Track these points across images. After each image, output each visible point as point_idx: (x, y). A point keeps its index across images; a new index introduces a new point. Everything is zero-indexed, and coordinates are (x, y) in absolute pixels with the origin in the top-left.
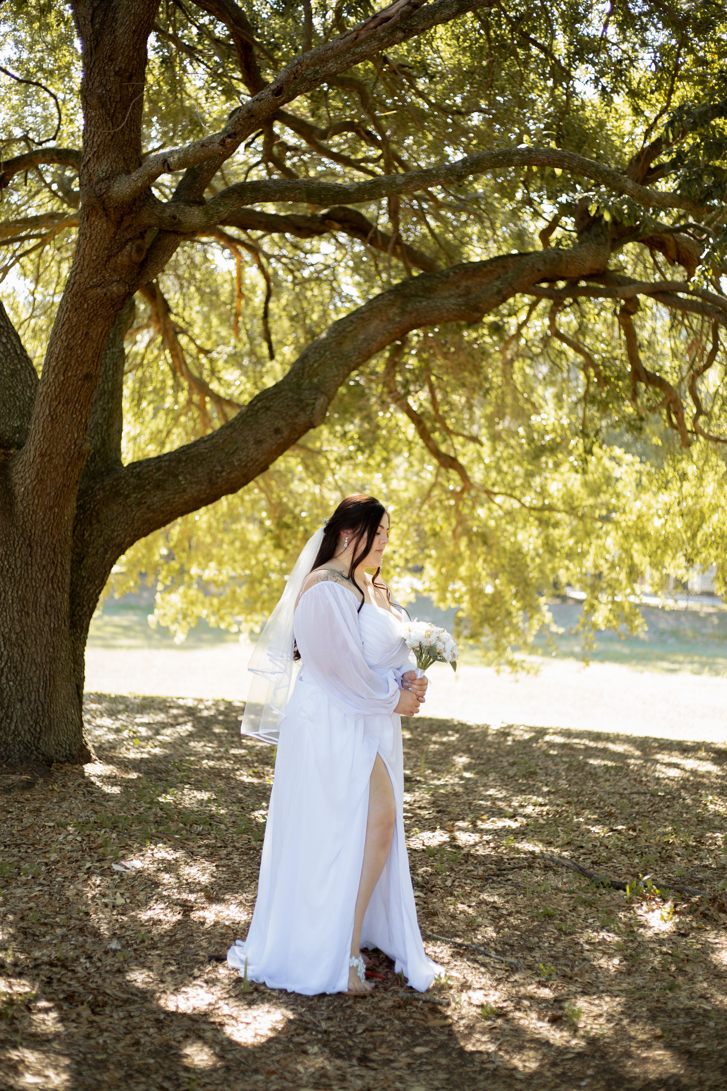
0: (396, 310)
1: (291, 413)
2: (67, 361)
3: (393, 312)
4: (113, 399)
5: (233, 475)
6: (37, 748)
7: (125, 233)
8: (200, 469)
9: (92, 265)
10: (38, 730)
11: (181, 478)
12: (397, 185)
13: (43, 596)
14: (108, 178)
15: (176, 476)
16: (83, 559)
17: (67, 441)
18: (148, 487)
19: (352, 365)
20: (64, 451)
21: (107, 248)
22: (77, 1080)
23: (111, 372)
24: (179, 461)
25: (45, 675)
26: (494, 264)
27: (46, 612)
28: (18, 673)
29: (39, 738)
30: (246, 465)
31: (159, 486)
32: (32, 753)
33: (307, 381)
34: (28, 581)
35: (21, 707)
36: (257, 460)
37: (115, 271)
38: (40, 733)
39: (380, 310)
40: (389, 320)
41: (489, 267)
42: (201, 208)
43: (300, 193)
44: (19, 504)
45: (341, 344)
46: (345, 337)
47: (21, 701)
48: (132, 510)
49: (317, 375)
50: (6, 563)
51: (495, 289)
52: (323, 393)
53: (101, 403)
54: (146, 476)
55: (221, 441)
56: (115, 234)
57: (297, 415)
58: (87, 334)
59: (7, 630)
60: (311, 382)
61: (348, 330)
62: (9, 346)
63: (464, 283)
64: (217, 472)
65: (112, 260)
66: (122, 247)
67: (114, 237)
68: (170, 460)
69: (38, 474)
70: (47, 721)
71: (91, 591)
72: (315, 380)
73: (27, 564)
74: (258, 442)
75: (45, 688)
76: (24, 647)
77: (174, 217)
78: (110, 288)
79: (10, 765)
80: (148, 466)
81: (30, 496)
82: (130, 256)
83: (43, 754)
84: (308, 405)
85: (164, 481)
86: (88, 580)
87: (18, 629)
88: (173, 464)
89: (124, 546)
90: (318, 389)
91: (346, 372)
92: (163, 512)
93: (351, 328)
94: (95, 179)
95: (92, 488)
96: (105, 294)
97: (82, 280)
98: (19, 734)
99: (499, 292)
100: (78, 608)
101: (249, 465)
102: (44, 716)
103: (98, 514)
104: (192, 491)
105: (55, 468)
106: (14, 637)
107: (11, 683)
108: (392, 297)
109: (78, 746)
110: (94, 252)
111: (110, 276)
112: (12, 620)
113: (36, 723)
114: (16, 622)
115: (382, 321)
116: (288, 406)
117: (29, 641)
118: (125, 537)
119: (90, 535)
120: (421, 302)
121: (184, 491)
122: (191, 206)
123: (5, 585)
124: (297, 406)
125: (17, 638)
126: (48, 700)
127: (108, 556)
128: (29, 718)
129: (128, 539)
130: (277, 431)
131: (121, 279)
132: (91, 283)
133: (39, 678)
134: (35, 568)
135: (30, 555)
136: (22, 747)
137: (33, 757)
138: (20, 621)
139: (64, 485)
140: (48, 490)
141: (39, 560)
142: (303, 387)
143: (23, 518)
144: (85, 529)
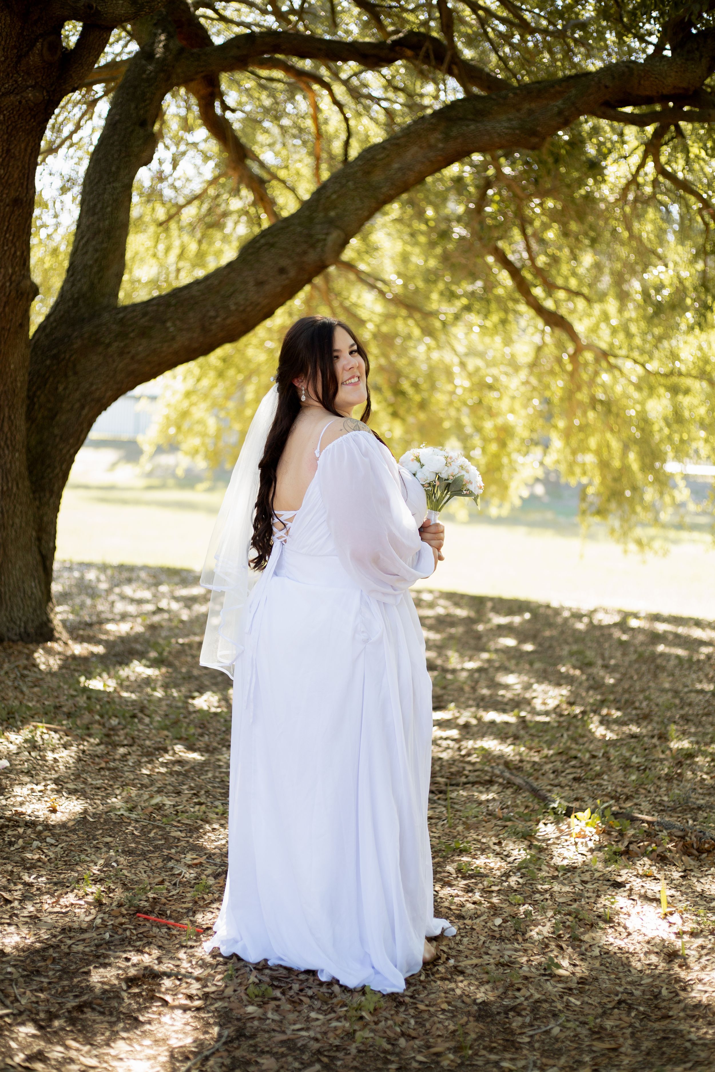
0: (438, 135)
1: (298, 250)
3: (435, 137)
5: (229, 321)
7: (35, 28)
8: (191, 314)
11: (169, 324)
15: (164, 322)
16: (56, 415)
18: (132, 335)
21: (15, 47)
23: (109, 209)
24: (168, 305)
26: (564, 84)
30: (244, 311)
31: (144, 333)
33: (321, 215)
36: (258, 304)
37: (28, 74)
39: (419, 136)
40: (430, 147)
45: (369, 173)
46: (375, 166)
48: (114, 361)
49: (336, 207)
51: (556, 109)
52: (338, 227)
53: (94, 243)
54: (130, 322)
55: (216, 282)
56: (22, 29)
57: (305, 253)
58: (8, 151)
60: (325, 215)
61: (378, 157)
63: (526, 106)
64: (210, 318)
65: (24, 61)
66: (31, 46)
67: (21, 33)
68: (158, 305)
71: (64, 451)
72: (332, 214)
74: (260, 283)
77: (90, 7)
78: (24, 94)
82: (41, 55)
84: (318, 241)
85: (151, 328)
86: (61, 439)
88: (162, 308)
89: (104, 401)
90: (331, 223)
91: (374, 205)
92: (149, 363)
93: (382, 155)
96: (20, 102)
99: (560, 113)
101: (249, 309)
103: (75, 366)
104: (183, 339)
108: (434, 121)
109: (36, 623)
111: (23, 80)
115: (421, 147)
116: (295, 242)
119: (65, 389)
120: (468, 126)
121: (173, 338)
124: (306, 242)
127: (85, 411)
129: (109, 393)
130: (282, 271)
131: (37, 83)
132: (3, 90)
139: (3, 328)
142: (316, 221)
144: (58, 382)
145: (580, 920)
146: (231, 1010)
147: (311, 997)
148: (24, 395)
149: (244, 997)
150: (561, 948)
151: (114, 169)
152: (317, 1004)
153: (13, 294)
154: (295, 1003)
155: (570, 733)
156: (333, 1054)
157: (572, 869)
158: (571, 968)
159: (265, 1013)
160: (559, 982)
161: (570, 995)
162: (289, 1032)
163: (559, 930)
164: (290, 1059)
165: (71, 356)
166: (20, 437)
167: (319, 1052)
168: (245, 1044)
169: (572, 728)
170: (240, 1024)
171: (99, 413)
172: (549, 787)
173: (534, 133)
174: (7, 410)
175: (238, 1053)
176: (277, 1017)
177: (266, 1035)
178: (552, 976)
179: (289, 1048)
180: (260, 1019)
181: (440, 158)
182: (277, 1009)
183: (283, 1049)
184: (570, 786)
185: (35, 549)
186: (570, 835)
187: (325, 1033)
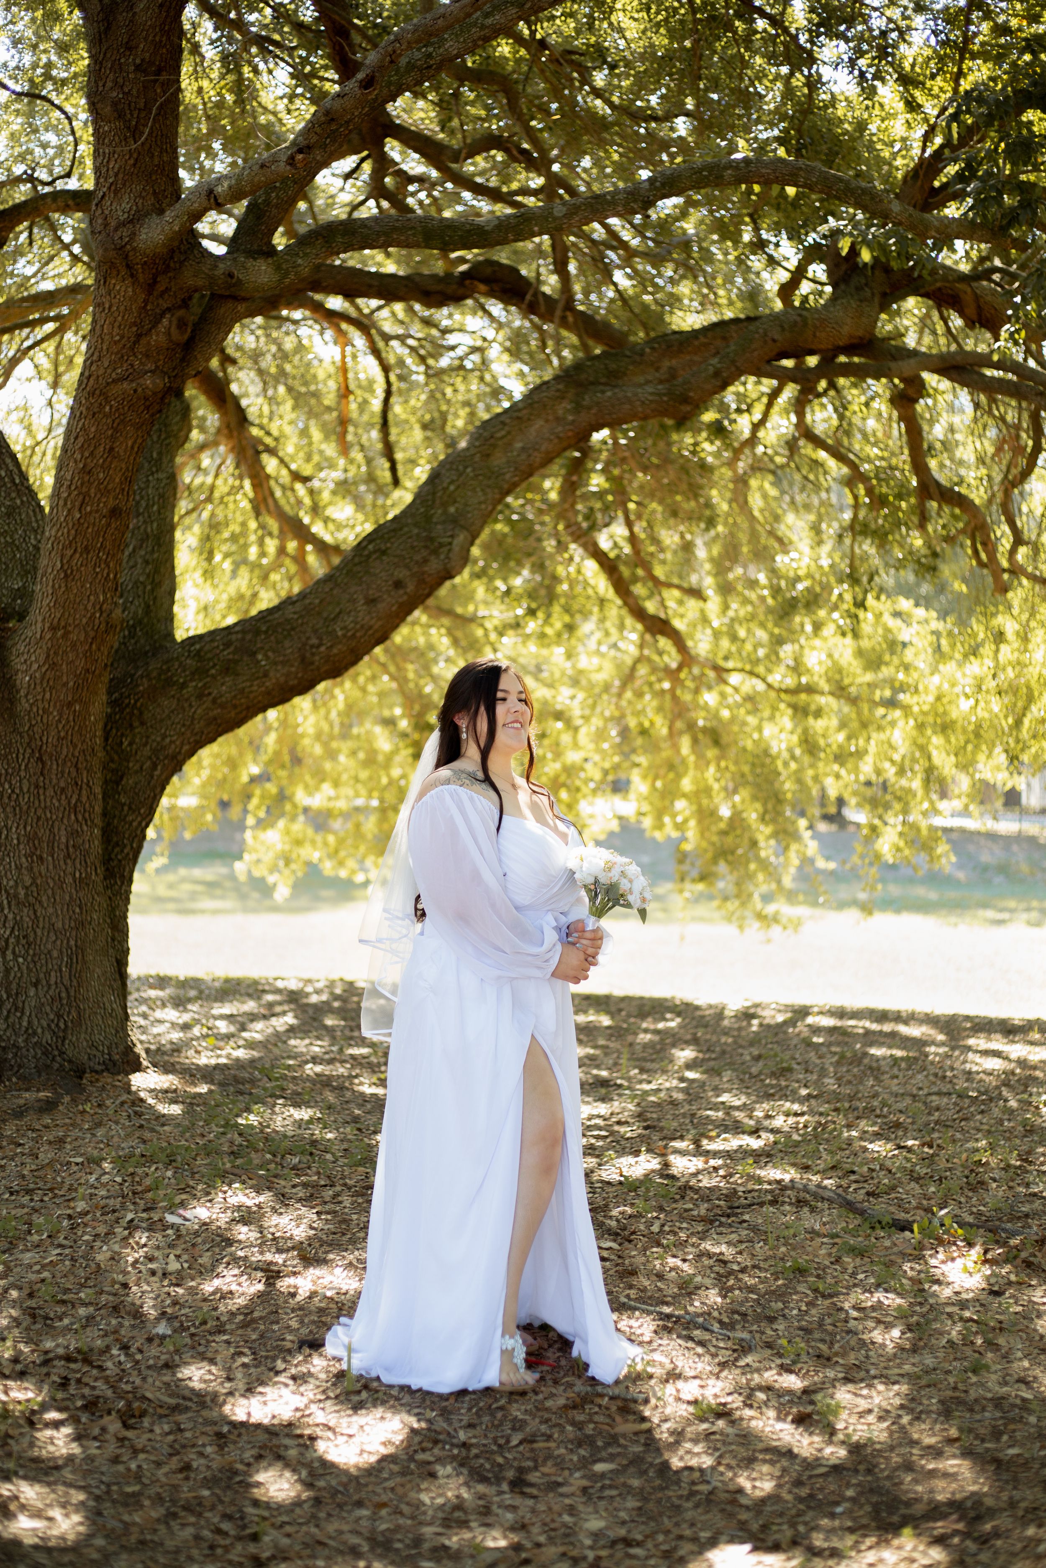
0: (566, 405)
1: (418, 557)
2: (84, 490)
3: (563, 407)
4: (160, 546)
5: (335, 651)
6: (61, 1053)
7: (161, 301)
8: (287, 643)
9: (115, 349)
10: (62, 1025)
11: (260, 657)
12: (555, 219)
13: (63, 832)
14: (131, 222)
15: (254, 654)
16: (122, 778)
17: (89, 607)
18: (213, 671)
19: (506, 486)
20: (84, 621)
21: (134, 324)
22: (94, 1523)
24: (257, 632)
25: (69, 947)
26: (710, 334)
27: (68, 856)
28: (29, 945)
29: (64, 1039)
30: (354, 635)
31: (228, 669)
32: (53, 1060)
33: (440, 511)
34: (39, 812)
35: (37, 994)
36: (371, 627)
37: (147, 356)
38: (64, 1031)
39: (545, 406)
40: (557, 419)
41: (703, 339)
42: (270, 260)
43: (414, 235)
44: (23, 701)
45: (488, 455)
46: (494, 446)
47: (35, 985)
48: (191, 706)
49: (455, 502)
51: (711, 370)
52: (463, 527)
53: (143, 553)
54: (209, 655)
55: (317, 601)
56: (146, 302)
57: (426, 561)
58: (112, 449)
59: (11, 883)
60: (445, 512)
61: (499, 435)
63: (666, 363)
64: (312, 646)
65: (144, 341)
66: (157, 321)
67: (144, 307)
68: (243, 632)
69: (48, 656)
70: (74, 1014)
71: (135, 824)
72: (452, 510)
73: (37, 787)
74: (371, 602)
75: (70, 966)
76: (37, 906)
77: (231, 275)
78: (141, 381)
79: (22, 1078)
80: (212, 641)
81: (39, 689)
82: (168, 333)
83: (70, 1061)
84: (441, 545)
85: (236, 662)
86: (130, 808)
87: (28, 881)
88: (249, 637)
89: (180, 758)
90: (455, 522)
91: (497, 496)
92: (235, 707)
93: (503, 433)
94: (113, 224)
95: (132, 676)
96: (135, 391)
97: (101, 372)
98: (35, 1033)
99: (717, 374)
100: (117, 849)
101: (358, 634)
102: (70, 1006)
103: (141, 713)
104: (277, 676)
105: (74, 646)
106: (22, 892)
107: (21, 960)
108: (561, 387)
109: (121, 1048)
110: (116, 330)
111: (141, 363)
112: (19, 868)
113: (59, 1016)
114: (24, 872)
115: (547, 421)
116: (413, 547)
117: (44, 899)
118: (182, 744)
119: (130, 744)
120: (603, 392)
121: (266, 675)
122: (255, 259)
123: (7, 817)
124: (426, 547)
125: (26, 895)
126: (75, 983)
127: (157, 773)
128: (48, 1009)
129: (186, 747)
130: (398, 584)
131: (157, 367)
132: (114, 375)
133: (61, 952)
134: (50, 792)
135: (42, 774)
136: (39, 1052)
137: (56, 1066)
138: (30, 869)
139: (88, 671)
140: (65, 679)
141: (54, 781)
142: (435, 520)
143: (29, 720)
144: (122, 735)
165: (136, 701)
166: (97, 807)
173: (685, 400)
174: (85, 774)
185: (110, 952)
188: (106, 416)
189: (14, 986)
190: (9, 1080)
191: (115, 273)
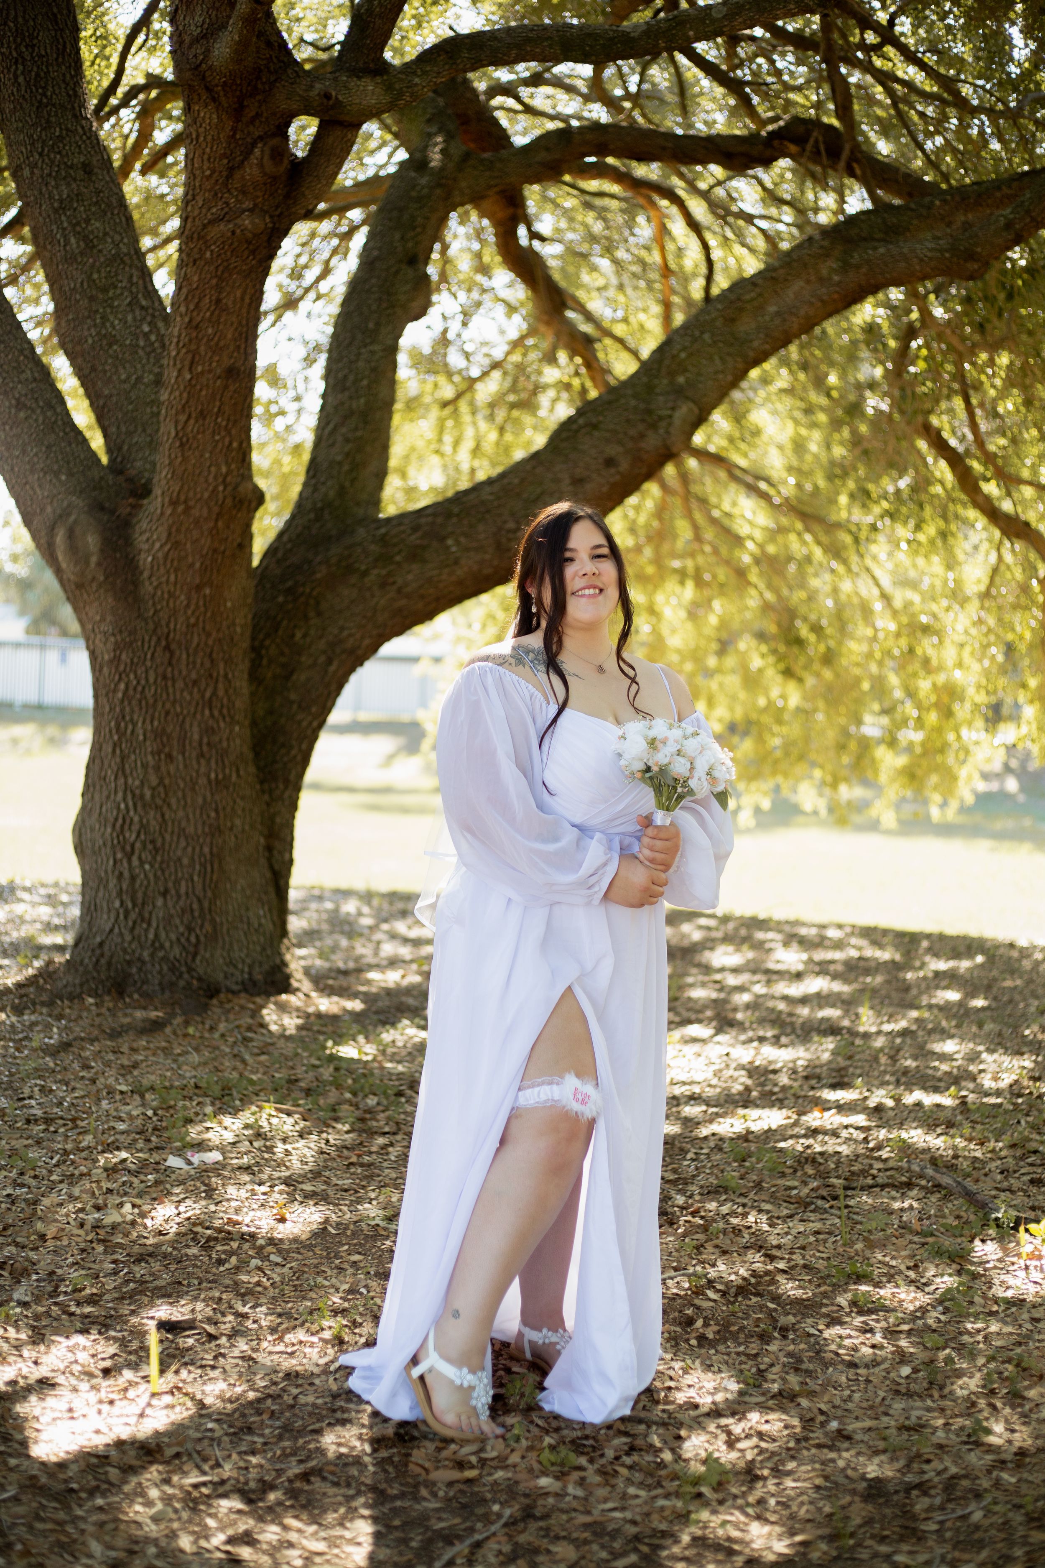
0: (832, 263)
1: (632, 432)
2: (193, 347)
3: (828, 266)
6: (190, 970)
7: (251, 128)
8: (481, 527)
9: (207, 185)
10: (193, 939)
11: (450, 542)
13: (196, 729)
14: (204, 36)
15: (443, 539)
16: (292, 673)
17: (211, 478)
18: (398, 558)
19: (751, 354)
20: (206, 495)
21: (224, 156)
23: (365, 382)
24: (449, 515)
25: (202, 854)
26: (1015, 185)
27: (202, 755)
28: (156, 850)
29: (195, 954)
31: (415, 555)
32: (180, 976)
33: (665, 381)
34: (168, 706)
35: (165, 904)
37: (244, 193)
38: (196, 946)
39: (805, 265)
40: (821, 280)
41: (1005, 190)
42: (378, 79)
44: (147, 583)
45: (733, 320)
46: (741, 310)
47: (165, 893)
48: (373, 596)
49: (686, 370)
50: (132, 676)
51: (1002, 221)
52: (688, 399)
54: (395, 540)
55: (516, 481)
56: (234, 130)
57: (642, 436)
58: (218, 301)
59: (137, 783)
60: (671, 382)
61: (747, 297)
62: (153, 338)
63: (960, 218)
64: (509, 531)
65: (237, 175)
66: (248, 153)
67: (233, 136)
68: (435, 515)
69: (170, 534)
70: (208, 927)
71: (304, 724)
72: (681, 380)
73: (165, 678)
74: (578, 481)
75: (203, 874)
76: (165, 809)
77: (327, 96)
78: (239, 221)
79: (145, 995)
81: (162, 570)
82: (261, 165)
83: (200, 979)
84: (661, 418)
85: (424, 548)
86: (300, 707)
87: (154, 781)
88: (439, 520)
89: (360, 652)
90: (679, 392)
91: (741, 366)
92: (422, 597)
93: (753, 295)
94: (187, 39)
96: (233, 233)
97: (196, 212)
98: (162, 947)
99: (1009, 226)
100: (283, 751)
102: (204, 919)
103: (318, 603)
104: (469, 563)
105: (197, 522)
106: (148, 794)
107: (147, 867)
108: (826, 243)
109: (266, 967)
110: (206, 165)
111: (238, 201)
112: (145, 766)
113: (190, 929)
114: (151, 771)
115: (808, 282)
116: (628, 421)
117: (173, 801)
119: (304, 636)
120: (875, 249)
121: (456, 562)
122: (359, 78)
123: (132, 711)
124: (643, 421)
125: (153, 796)
126: (209, 894)
127: (332, 668)
128: (178, 921)
129: (367, 642)
130: (610, 462)
131: (255, 205)
132: (209, 216)
133: (192, 859)
134: (180, 684)
135: (170, 664)
136: (165, 968)
137: (182, 983)
138: (157, 768)
139: (215, 551)
140: (190, 560)
141: (184, 673)
142: (658, 390)
143: (154, 604)
144: (295, 627)
145: (1024, 1370)
146: (517, 1482)
147: (630, 1468)
148: (246, 644)
149: (536, 1466)
150: (994, 1407)
151: (371, 325)
152: (638, 1476)
153: (229, 502)
154: (607, 1475)
155: (1030, 1119)
156: (656, 1541)
157: (1019, 1302)
158: (1007, 1435)
159: (565, 1487)
160: (988, 1452)
161: (1002, 1469)
162: (596, 1512)
163: (992, 1382)
164: (595, 1547)
165: (313, 589)
166: (241, 703)
167: (637, 1538)
168: (533, 1526)
169: (1035, 1113)
170: (527, 1501)
171: (352, 670)
172: (993, 1193)
173: (971, 256)
174: (221, 665)
175: (522, 1539)
176: (580, 1493)
177: (564, 1517)
178: (978, 1444)
179: (595, 1533)
180: (557, 1495)
181: (836, 296)
182: (582, 1482)
183: (587, 1535)
184: (1025, 1191)
185: (263, 861)
186: (1019, 1255)
187: (648, 1515)
188: (207, 263)
189: (140, 895)
190: (130, 996)
191: (196, 97)
